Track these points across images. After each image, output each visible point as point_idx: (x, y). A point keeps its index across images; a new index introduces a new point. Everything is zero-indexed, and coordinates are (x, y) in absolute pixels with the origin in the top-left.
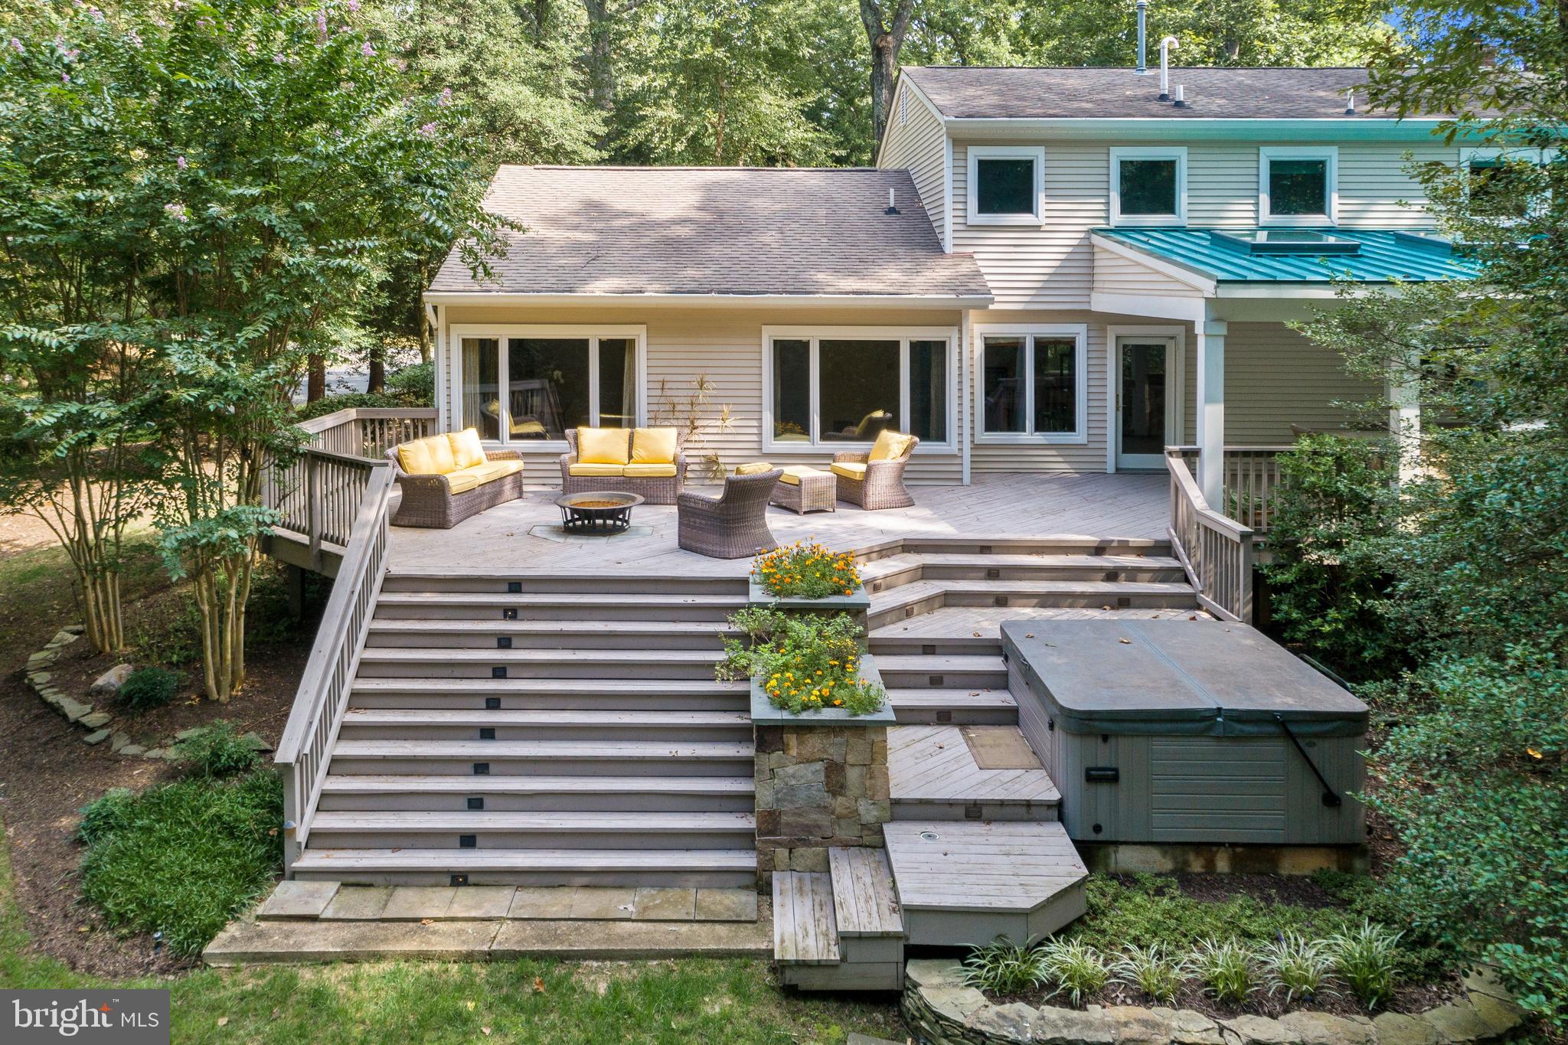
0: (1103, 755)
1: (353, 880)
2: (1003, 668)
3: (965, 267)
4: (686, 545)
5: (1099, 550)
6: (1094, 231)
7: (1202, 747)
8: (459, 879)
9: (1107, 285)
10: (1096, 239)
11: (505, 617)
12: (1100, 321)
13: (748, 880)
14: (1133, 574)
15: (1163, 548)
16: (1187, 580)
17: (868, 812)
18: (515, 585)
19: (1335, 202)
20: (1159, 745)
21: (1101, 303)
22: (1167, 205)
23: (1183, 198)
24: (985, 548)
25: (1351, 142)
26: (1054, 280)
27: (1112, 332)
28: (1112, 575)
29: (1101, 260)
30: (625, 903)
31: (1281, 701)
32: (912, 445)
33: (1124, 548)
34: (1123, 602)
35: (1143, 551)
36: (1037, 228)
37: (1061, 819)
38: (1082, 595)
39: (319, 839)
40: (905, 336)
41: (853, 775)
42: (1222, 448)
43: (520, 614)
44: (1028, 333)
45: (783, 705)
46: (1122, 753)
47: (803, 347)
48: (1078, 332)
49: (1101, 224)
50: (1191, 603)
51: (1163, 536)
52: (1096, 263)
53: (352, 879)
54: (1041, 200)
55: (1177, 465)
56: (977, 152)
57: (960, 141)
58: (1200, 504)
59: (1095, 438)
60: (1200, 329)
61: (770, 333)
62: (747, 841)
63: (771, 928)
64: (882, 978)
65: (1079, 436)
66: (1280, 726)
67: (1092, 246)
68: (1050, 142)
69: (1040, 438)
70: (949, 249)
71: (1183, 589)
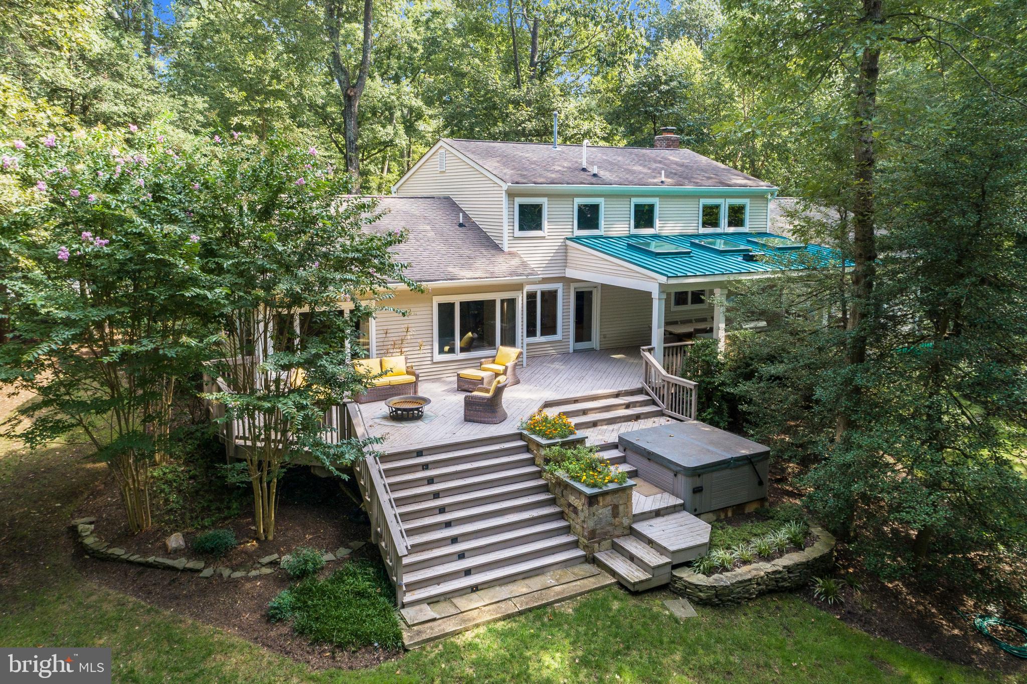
0: (698, 482)
1: (432, 601)
2: (622, 454)
3: (516, 261)
4: (468, 419)
5: (617, 395)
6: (567, 239)
7: (727, 472)
8: (475, 589)
9: (572, 265)
10: (569, 243)
11: (423, 469)
12: (567, 281)
13: (583, 560)
14: (635, 404)
15: (640, 391)
16: (654, 403)
17: (626, 522)
18: (419, 453)
19: (657, 223)
20: (715, 475)
21: (570, 273)
22: (596, 226)
23: (602, 222)
24: (576, 401)
25: (664, 196)
26: (551, 263)
27: (573, 286)
28: (628, 406)
29: (571, 254)
30: (548, 579)
31: (744, 452)
34: (637, 417)
35: (633, 393)
36: (543, 238)
37: (684, 509)
38: (623, 417)
39: (413, 586)
40: (498, 297)
41: (621, 508)
42: (663, 345)
43: (430, 466)
44: (538, 288)
45: (594, 486)
46: (705, 480)
47: (451, 306)
48: (559, 287)
49: (570, 235)
50: (661, 414)
51: (639, 386)
52: (568, 254)
53: (429, 601)
54: (545, 224)
55: (647, 354)
56: (519, 201)
57: (511, 195)
58: (664, 372)
59: (565, 337)
60: (655, 295)
61: (437, 300)
62: (575, 545)
63: (613, 573)
64: (664, 580)
65: (558, 337)
66: (749, 460)
67: (566, 246)
68: (550, 195)
69: (544, 339)
70: (506, 249)
71: (656, 408)
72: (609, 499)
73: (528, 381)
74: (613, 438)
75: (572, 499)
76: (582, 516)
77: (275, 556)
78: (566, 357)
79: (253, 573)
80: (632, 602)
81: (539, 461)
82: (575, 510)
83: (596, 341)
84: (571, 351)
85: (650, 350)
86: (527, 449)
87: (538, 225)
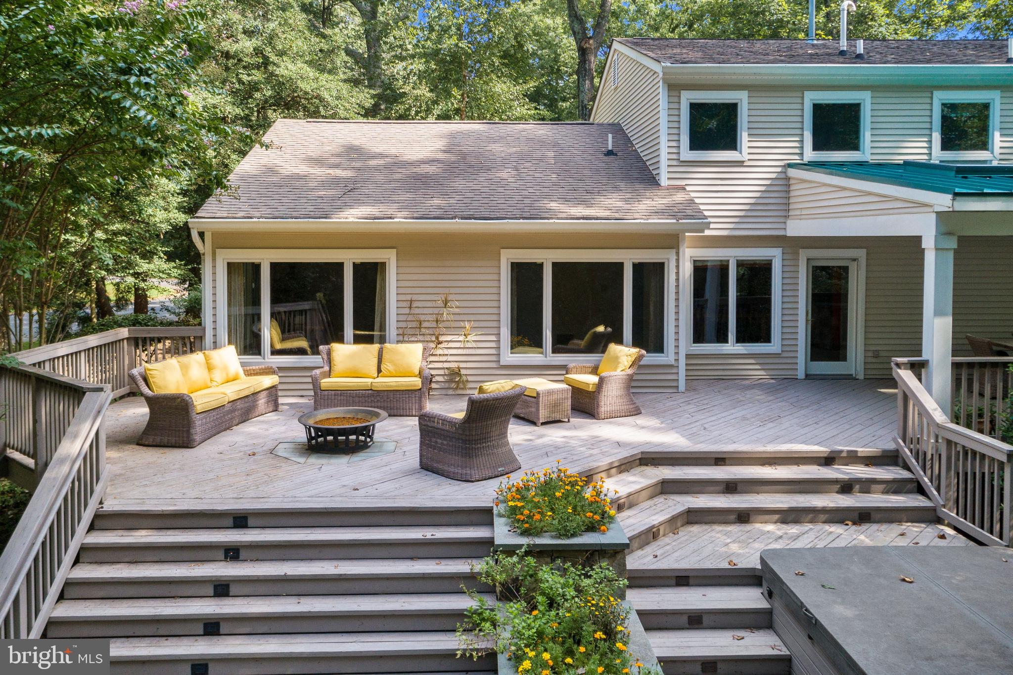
2: (763, 604)
3: (680, 197)
4: (428, 466)
5: (828, 460)
6: (790, 166)
9: (804, 212)
10: (792, 172)
12: (793, 245)
14: (866, 485)
15: (890, 458)
18: (240, 520)
19: (995, 141)
21: (796, 228)
22: (852, 143)
23: (867, 136)
25: (1009, 86)
26: (755, 210)
27: (804, 255)
28: (846, 487)
29: (797, 191)
32: (640, 357)
33: (853, 458)
34: (863, 517)
35: (870, 461)
36: (740, 164)
38: (824, 510)
40: (628, 258)
42: (950, 359)
43: (243, 554)
44: (732, 255)
47: (538, 268)
48: (775, 255)
49: (796, 159)
50: (932, 517)
51: (891, 446)
52: (792, 194)
54: (744, 138)
55: (907, 376)
56: (690, 97)
57: (674, 87)
58: (940, 417)
59: (789, 348)
60: (928, 243)
61: (508, 257)
65: (774, 346)
67: (788, 179)
68: (753, 86)
69: (741, 348)
70: (665, 181)
71: (918, 501)
74: (750, 560)
83: (856, 361)
84: (801, 374)
85: (916, 369)
87: (729, 141)
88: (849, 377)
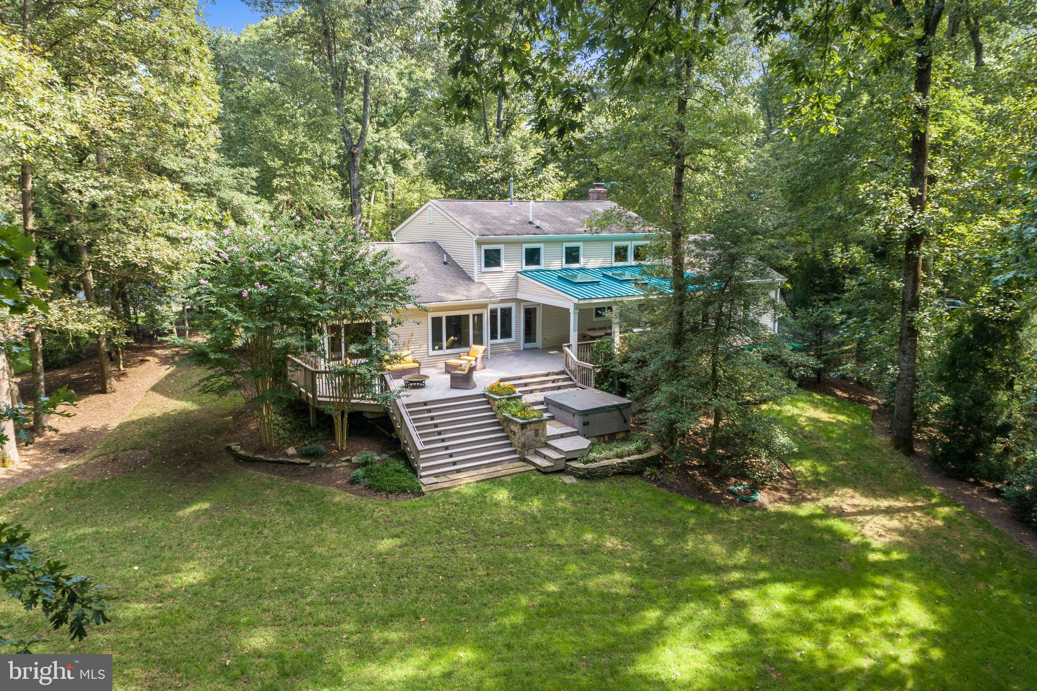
0: (586, 419)
1: (436, 475)
3: (483, 288)
4: (452, 387)
5: (547, 375)
6: (518, 272)
7: (604, 414)
8: (458, 471)
9: (523, 291)
10: (519, 275)
11: (430, 412)
12: (519, 301)
13: (518, 459)
14: (558, 380)
15: (563, 373)
16: (571, 380)
17: (543, 440)
18: (425, 404)
19: (582, 260)
20: (597, 415)
21: (520, 296)
22: (538, 263)
23: (542, 260)
24: (520, 378)
25: (585, 241)
26: (507, 289)
27: (522, 304)
28: (554, 381)
29: (521, 282)
30: (499, 468)
31: (616, 403)
33: (554, 374)
34: (559, 388)
35: (557, 374)
36: (501, 272)
37: (578, 434)
39: (425, 469)
40: (470, 313)
41: (540, 432)
42: (577, 343)
44: (499, 306)
45: (524, 419)
46: (591, 418)
47: (440, 319)
48: (513, 305)
49: (520, 270)
50: (574, 386)
51: (561, 369)
52: (518, 282)
53: (434, 475)
54: (503, 262)
55: (567, 349)
56: (485, 247)
57: (479, 243)
58: (576, 360)
59: (518, 339)
60: (572, 311)
61: (431, 315)
62: (514, 452)
63: (534, 464)
64: (562, 467)
65: (513, 339)
66: (618, 407)
67: (517, 277)
68: (505, 243)
69: (502, 341)
70: (476, 280)
71: (571, 383)
72: (533, 426)
73: (491, 367)
74: (542, 399)
75: (513, 428)
76: (518, 435)
77: (348, 457)
78: (517, 353)
79: (338, 465)
80: (542, 477)
81: (494, 409)
82: (514, 433)
83: (539, 343)
84: (521, 348)
85: (569, 346)
86: (488, 403)
87: (498, 263)
88: (537, 348)
